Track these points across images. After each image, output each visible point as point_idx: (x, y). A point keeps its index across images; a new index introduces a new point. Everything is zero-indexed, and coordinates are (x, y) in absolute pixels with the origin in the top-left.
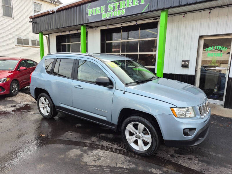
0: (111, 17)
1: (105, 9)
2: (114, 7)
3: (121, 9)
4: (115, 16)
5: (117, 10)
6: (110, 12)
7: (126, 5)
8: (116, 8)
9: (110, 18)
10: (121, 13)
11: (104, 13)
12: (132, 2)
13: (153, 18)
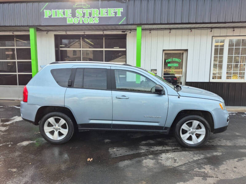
0: (80, 23)
1: (71, 13)
2: (84, 14)
3: (94, 17)
4: (86, 22)
5: (88, 17)
6: (78, 18)
7: (99, 14)
8: (87, 15)
9: (78, 24)
10: (94, 21)
11: (70, 18)
12: (107, 12)
13: (122, 31)
